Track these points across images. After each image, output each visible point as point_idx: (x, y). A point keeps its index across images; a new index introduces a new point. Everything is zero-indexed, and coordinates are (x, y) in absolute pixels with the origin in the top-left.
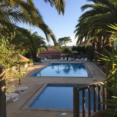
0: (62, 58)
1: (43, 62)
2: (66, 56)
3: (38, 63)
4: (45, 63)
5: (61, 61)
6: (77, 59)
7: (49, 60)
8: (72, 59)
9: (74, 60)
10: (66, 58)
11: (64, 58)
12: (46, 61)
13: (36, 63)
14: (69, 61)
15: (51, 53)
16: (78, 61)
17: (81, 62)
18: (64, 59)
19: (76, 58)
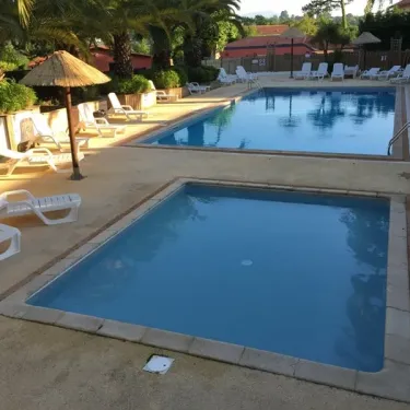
0: (307, 66)
1: (228, 85)
2: (326, 58)
3: (204, 88)
4: (237, 85)
5: (302, 79)
6: (373, 72)
7: (252, 76)
8: (350, 68)
9: (358, 75)
10: (323, 67)
11: (315, 68)
12: (239, 81)
13: (195, 88)
14: (335, 80)
15: (264, 47)
16: (376, 79)
17: (385, 84)
18: (317, 69)
19: (365, 66)
